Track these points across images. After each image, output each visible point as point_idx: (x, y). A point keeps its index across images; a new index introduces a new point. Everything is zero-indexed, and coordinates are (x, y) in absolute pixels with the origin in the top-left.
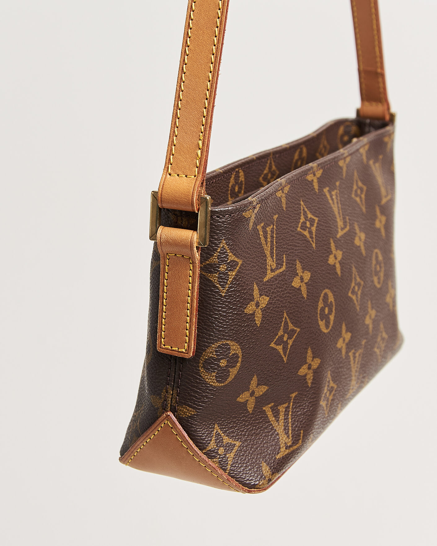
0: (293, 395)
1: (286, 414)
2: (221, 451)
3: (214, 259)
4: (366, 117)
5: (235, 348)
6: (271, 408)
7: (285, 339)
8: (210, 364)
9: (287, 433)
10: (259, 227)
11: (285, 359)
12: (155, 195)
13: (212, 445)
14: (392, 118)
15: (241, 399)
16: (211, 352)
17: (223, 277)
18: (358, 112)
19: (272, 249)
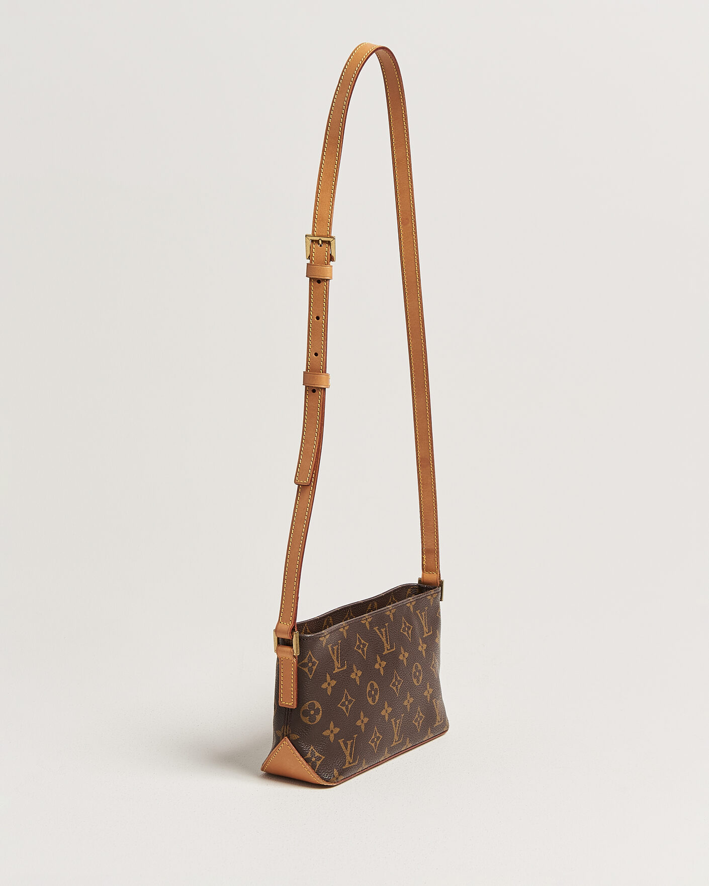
0: (355, 736)
1: (352, 747)
2: (313, 759)
3: (306, 661)
4: (424, 583)
5: (318, 705)
6: (343, 741)
7: (347, 704)
8: (306, 713)
9: (351, 757)
10: (329, 646)
11: (347, 715)
12: (276, 631)
13: (309, 755)
14: (441, 584)
15: (325, 733)
16: (306, 706)
17: (310, 670)
18: (420, 581)
19: (337, 658)
